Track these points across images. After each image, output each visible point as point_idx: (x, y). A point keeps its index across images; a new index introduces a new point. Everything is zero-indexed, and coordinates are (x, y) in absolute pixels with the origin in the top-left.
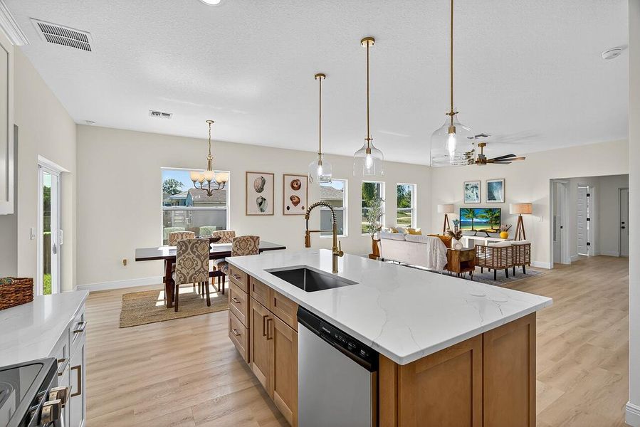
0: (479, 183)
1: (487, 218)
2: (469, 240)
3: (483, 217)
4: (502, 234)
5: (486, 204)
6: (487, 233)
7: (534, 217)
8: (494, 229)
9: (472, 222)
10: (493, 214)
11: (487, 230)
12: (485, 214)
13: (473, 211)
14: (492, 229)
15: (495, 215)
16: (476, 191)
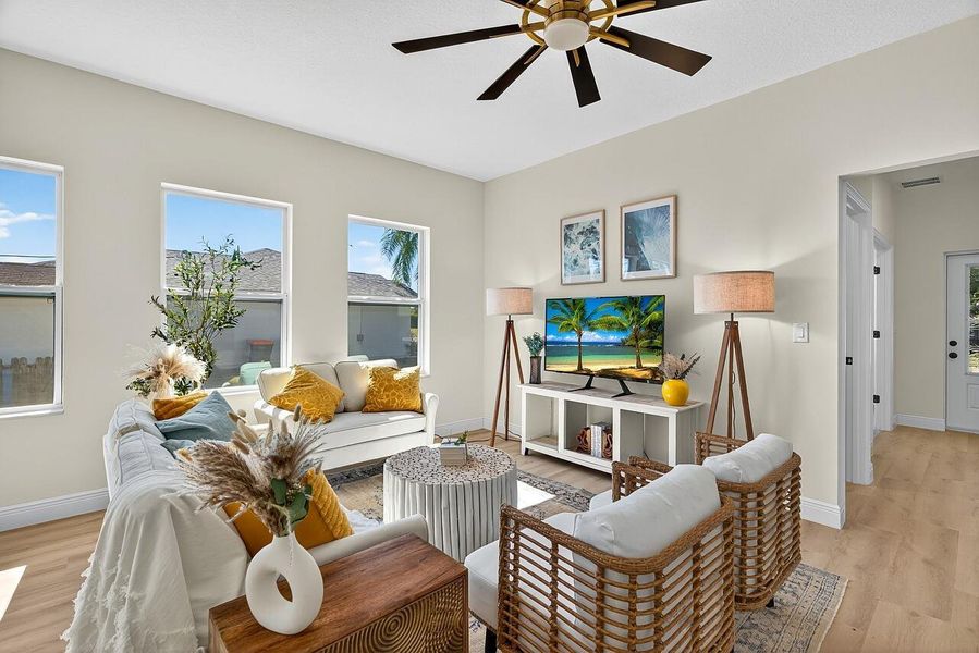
0: (599, 216)
1: (622, 329)
2: (568, 403)
3: (610, 326)
4: (668, 388)
5: (624, 282)
6: (623, 384)
7: (777, 325)
8: (646, 369)
9: (580, 343)
10: (640, 317)
11: (623, 371)
12: (616, 317)
13: (582, 309)
14: (639, 366)
15: (648, 319)
16: (594, 245)
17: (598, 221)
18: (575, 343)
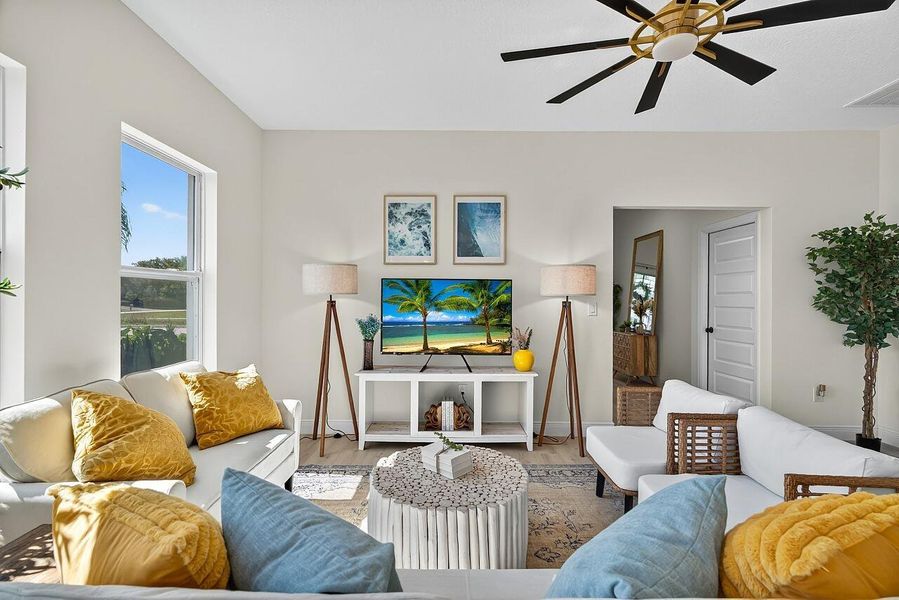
0: (431, 200)
1: (472, 309)
3: (459, 306)
4: (520, 357)
6: (473, 359)
8: (496, 344)
9: (425, 322)
10: (490, 299)
11: (473, 347)
12: (465, 298)
13: (427, 289)
14: (489, 342)
15: (497, 300)
16: (424, 227)
17: (429, 205)
18: (419, 323)
